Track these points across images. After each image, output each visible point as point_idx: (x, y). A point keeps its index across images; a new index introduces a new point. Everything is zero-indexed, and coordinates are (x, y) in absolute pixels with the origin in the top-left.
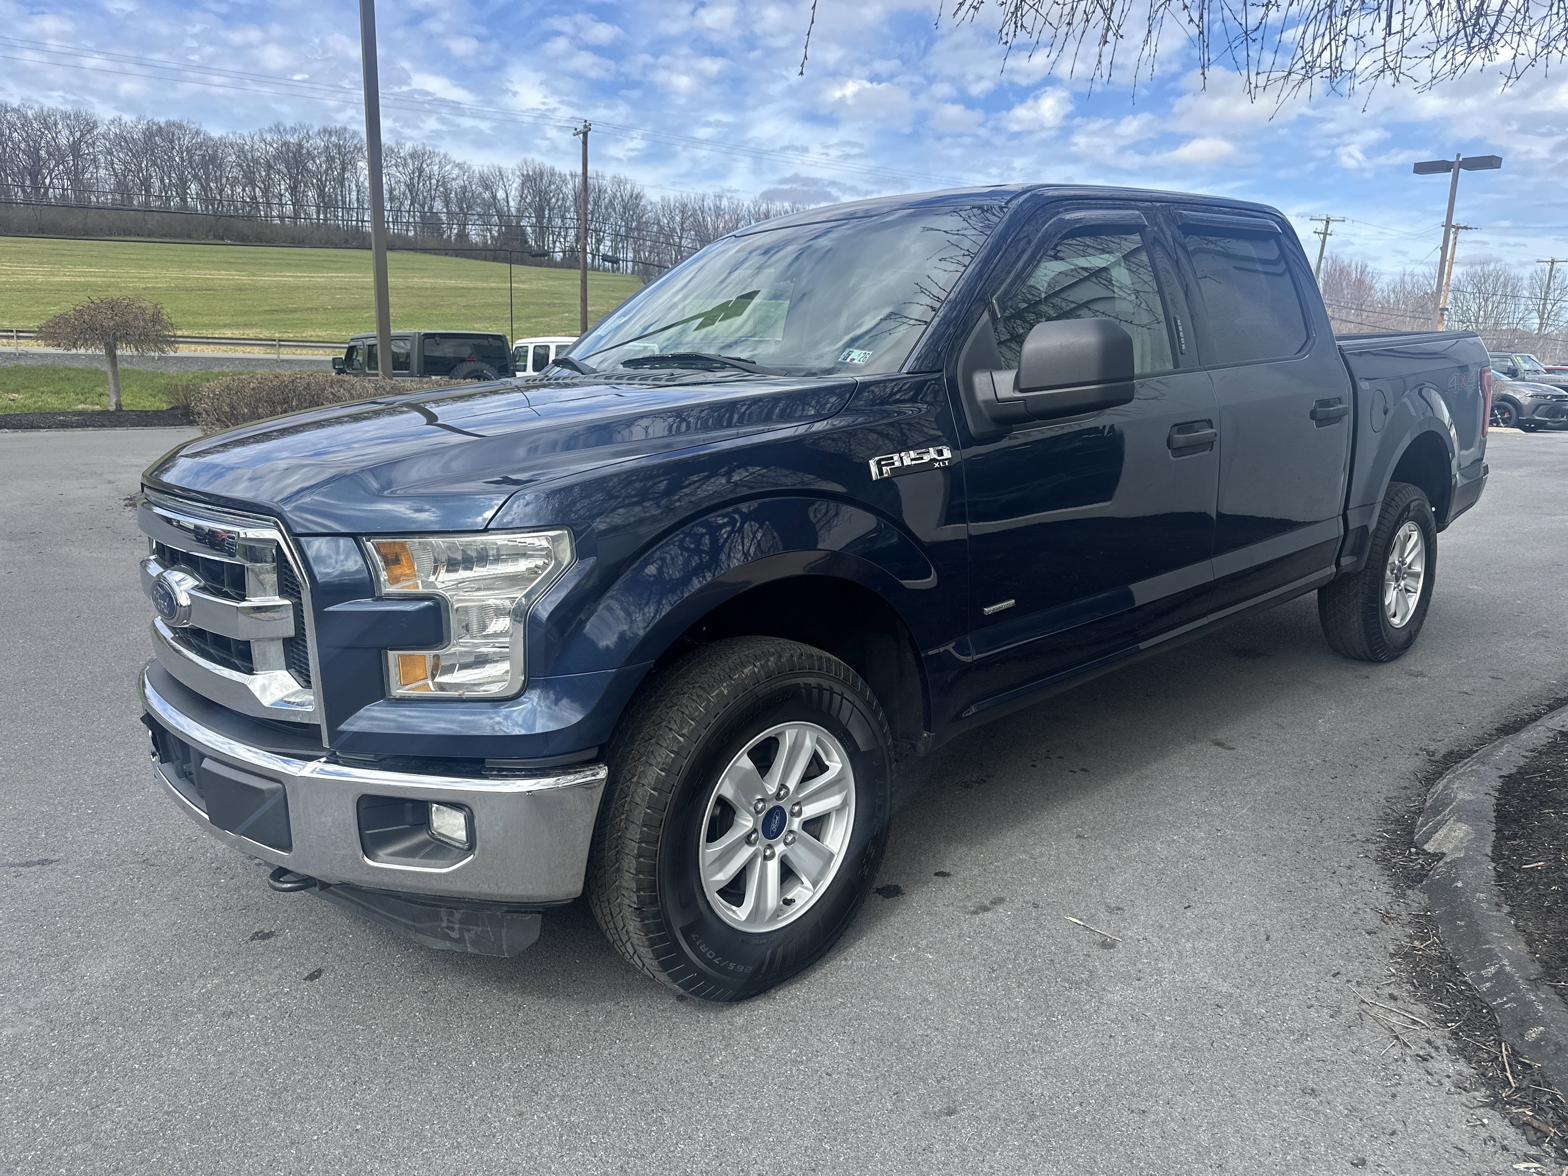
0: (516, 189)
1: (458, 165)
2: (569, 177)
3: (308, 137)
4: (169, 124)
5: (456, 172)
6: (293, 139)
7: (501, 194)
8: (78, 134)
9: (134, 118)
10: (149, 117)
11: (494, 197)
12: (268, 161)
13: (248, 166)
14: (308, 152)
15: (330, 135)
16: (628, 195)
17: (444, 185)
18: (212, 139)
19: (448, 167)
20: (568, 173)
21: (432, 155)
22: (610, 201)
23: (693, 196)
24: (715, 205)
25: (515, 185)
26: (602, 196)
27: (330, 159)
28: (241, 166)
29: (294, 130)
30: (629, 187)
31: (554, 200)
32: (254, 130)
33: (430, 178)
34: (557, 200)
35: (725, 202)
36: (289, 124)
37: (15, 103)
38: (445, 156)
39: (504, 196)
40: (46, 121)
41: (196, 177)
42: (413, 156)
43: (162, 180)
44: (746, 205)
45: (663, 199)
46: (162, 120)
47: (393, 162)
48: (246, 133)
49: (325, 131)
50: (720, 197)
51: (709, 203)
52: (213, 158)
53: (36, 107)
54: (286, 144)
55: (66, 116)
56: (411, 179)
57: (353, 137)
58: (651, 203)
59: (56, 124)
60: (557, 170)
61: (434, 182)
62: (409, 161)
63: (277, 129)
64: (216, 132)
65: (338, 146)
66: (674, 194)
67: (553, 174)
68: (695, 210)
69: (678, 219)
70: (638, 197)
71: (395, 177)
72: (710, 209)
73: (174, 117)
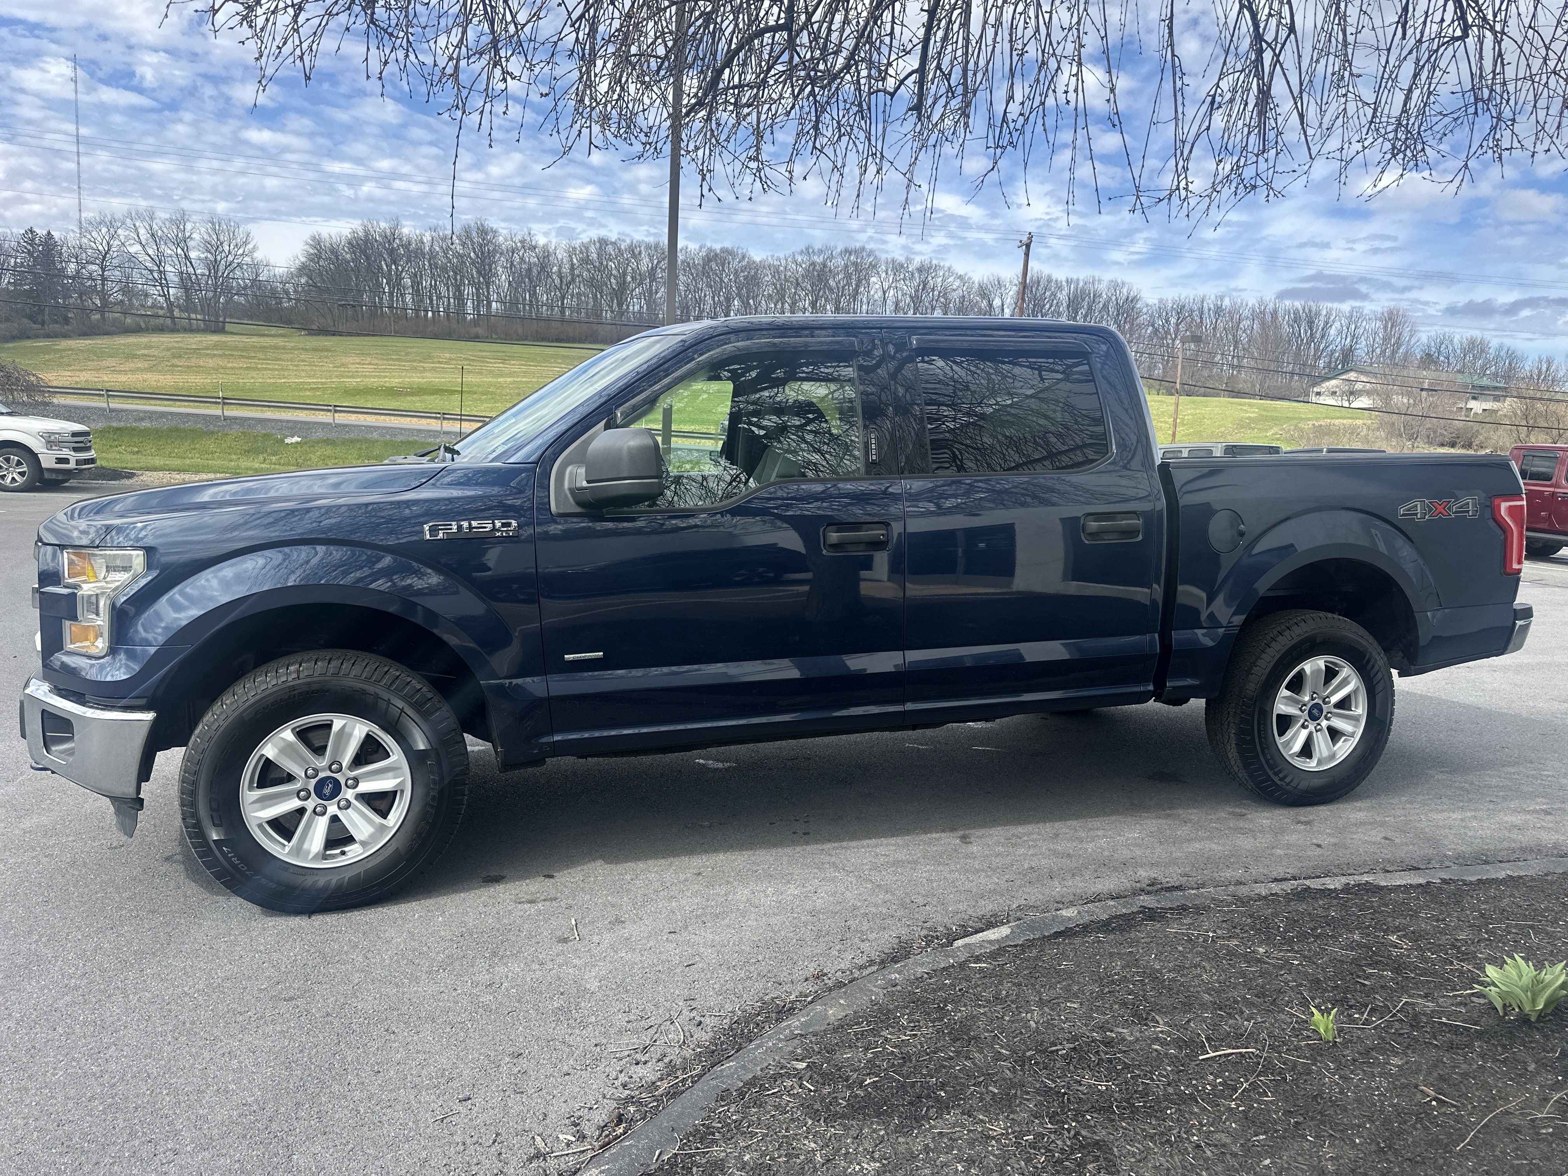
0: (1012, 297)
1: (960, 277)
2: (1064, 283)
3: (831, 258)
4: (724, 250)
5: (957, 283)
6: (818, 259)
7: (997, 302)
8: (655, 262)
9: (697, 246)
10: (709, 245)
11: (990, 305)
12: (797, 279)
13: (781, 285)
14: (830, 271)
15: (850, 254)
16: (1124, 298)
17: (945, 296)
18: (754, 262)
19: (951, 279)
20: (1064, 279)
21: (937, 268)
22: (1104, 305)
23: (1192, 297)
24: (1215, 305)
25: (1011, 293)
26: (1097, 300)
27: (849, 276)
28: (774, 284)
29: (821, 251)
30: (1125, 291)
31: (1047, 306)
32: (789, 252)
33: (933, 290)
34: (1051, 306)
35: (1227, 302)
36: (817, 246)
37: (613, 237)
38: (949, 269)
39: (1000, 303)
40: (634, 251)
41: (739, 295)
42: (920, 270)
43: (713, 298)
44: (1250, 305)
45: (1161, 301)
46: (717, 247)
47: (902, 276)
48: (782, 256)
49: (847, 251)
50: (1222, 299)
51: (1209, 304)
52: (754, 277)
53: (628, 241)
54: (813, 264)
55: (648, 247)
56: (917, 291)
57: (869, 255)
58: (1147, 305)
59: (640, 253)
60: (1054, 278)
61: (936, 293)
62: (917, 275)
63: (808, 251)
64: (757, 255)
65: (855, 264)
66: (1172, 295)
67: (1049, 280)
68: (1192, 311)
69: (1173, 321)
70: (1135, 300)
71: (902, 290)
72: (1209, 310)
73: (728, 245)
